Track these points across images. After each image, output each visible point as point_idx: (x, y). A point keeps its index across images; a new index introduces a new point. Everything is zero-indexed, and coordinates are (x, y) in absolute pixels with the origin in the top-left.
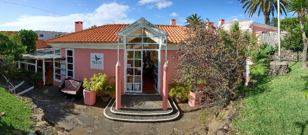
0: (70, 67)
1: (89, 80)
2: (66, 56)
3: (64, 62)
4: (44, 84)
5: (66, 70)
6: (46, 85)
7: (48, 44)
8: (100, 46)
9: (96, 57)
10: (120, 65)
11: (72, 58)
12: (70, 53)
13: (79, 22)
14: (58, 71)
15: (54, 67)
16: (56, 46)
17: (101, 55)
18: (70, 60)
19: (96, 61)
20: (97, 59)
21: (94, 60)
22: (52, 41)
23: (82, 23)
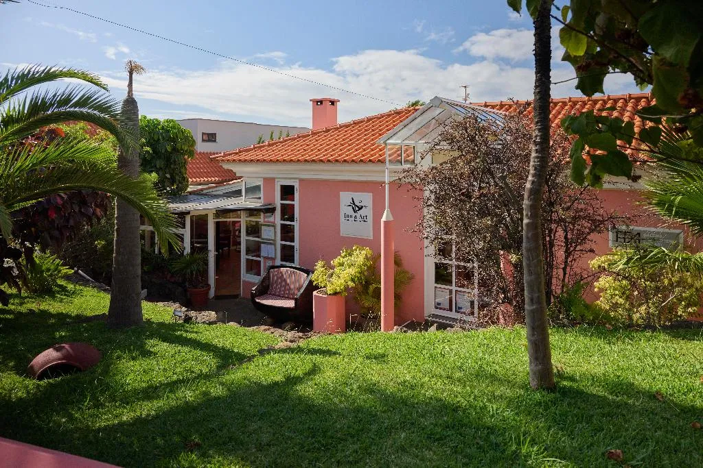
0: (287, 233)
1: (329, 266)
2: (278, 202)
3: (271, 219)
4: (212, 293)
5: (275, 245)
6: (217, 297)
7: (226, 166)
8: (365, 171)
9: (354, 204)
10: (392, 219)
11: (293, 206)
12: (287, 191)
13: (326, 100)
14: (254, 249)
15: (244, 237)
16: (249, 174)
17: (365, 199)
18: (288, 212)
19: (354, 215)
20: (357, 208)
21: (350, 211)
22: (236, 157)
23: (333, 103)
